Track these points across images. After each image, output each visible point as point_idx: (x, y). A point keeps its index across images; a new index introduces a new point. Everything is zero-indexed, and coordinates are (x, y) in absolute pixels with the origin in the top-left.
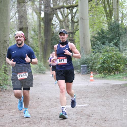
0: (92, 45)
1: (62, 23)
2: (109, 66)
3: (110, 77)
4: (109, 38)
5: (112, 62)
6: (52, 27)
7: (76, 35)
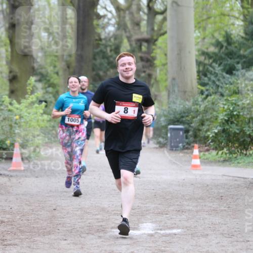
0: (198, 76)
1: (122, 13)
2: (242, 131)
3: (243, 160)
4: (244, 56)
5: (249, 122)
6: (95, 22)
7: (160, 48)
